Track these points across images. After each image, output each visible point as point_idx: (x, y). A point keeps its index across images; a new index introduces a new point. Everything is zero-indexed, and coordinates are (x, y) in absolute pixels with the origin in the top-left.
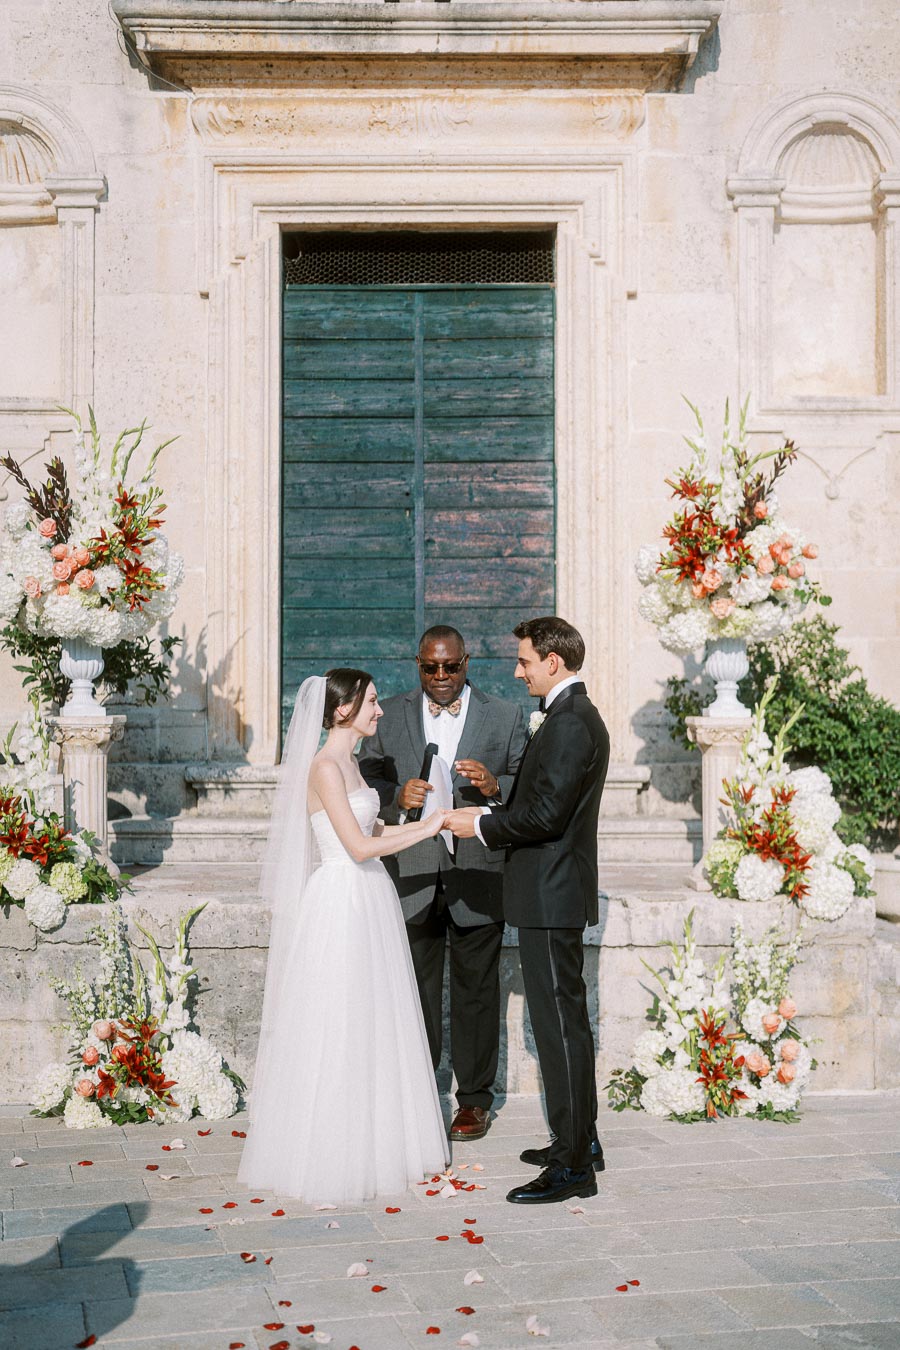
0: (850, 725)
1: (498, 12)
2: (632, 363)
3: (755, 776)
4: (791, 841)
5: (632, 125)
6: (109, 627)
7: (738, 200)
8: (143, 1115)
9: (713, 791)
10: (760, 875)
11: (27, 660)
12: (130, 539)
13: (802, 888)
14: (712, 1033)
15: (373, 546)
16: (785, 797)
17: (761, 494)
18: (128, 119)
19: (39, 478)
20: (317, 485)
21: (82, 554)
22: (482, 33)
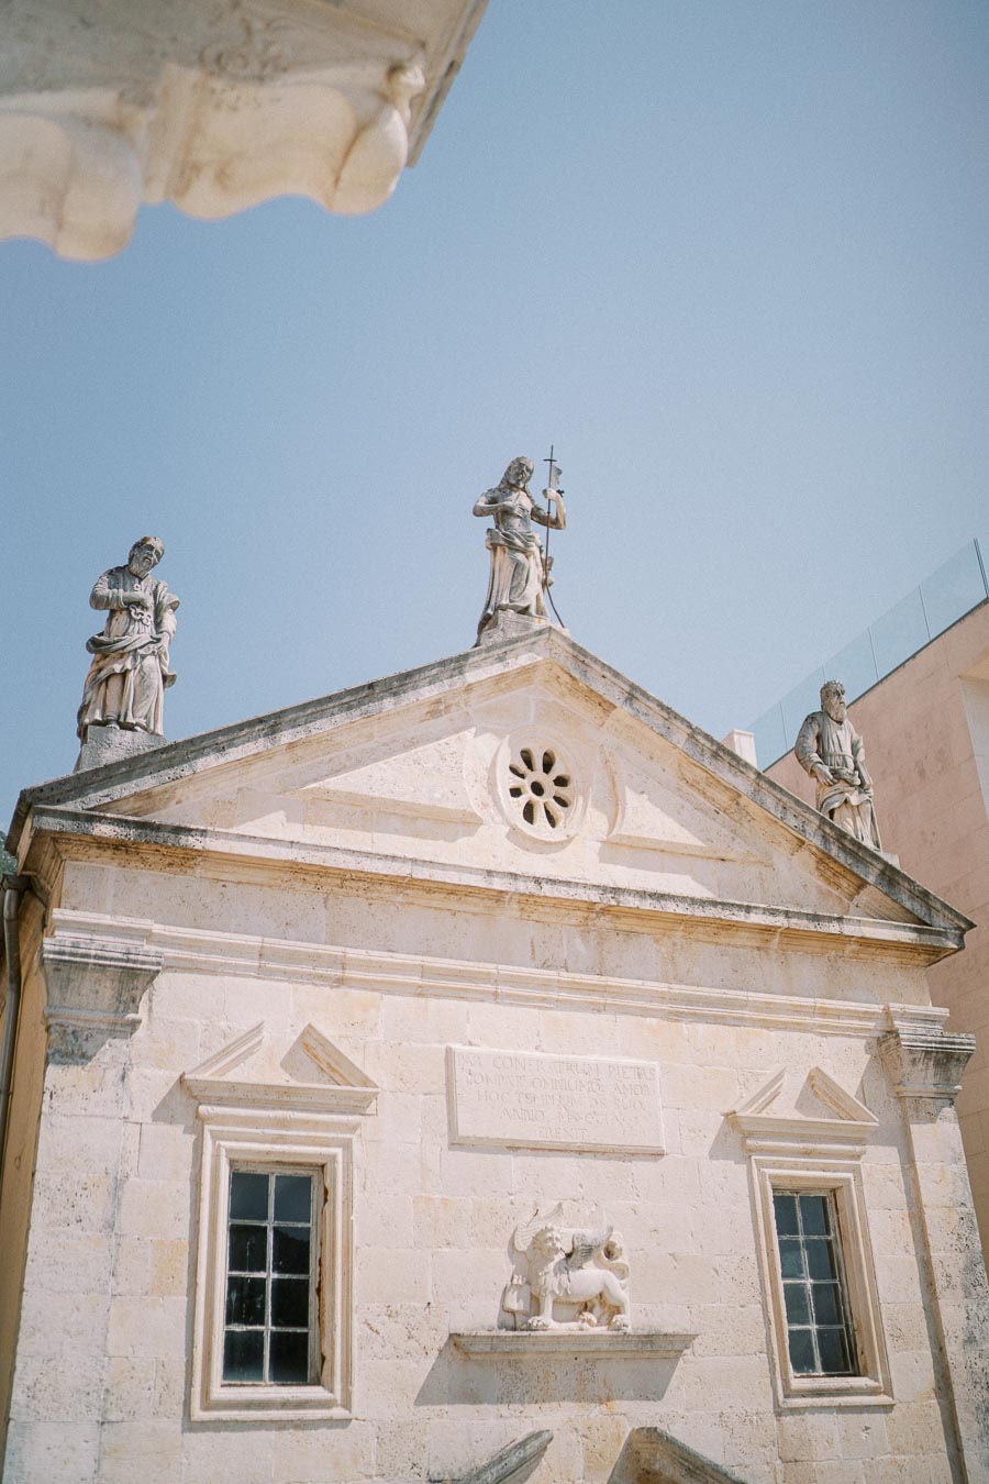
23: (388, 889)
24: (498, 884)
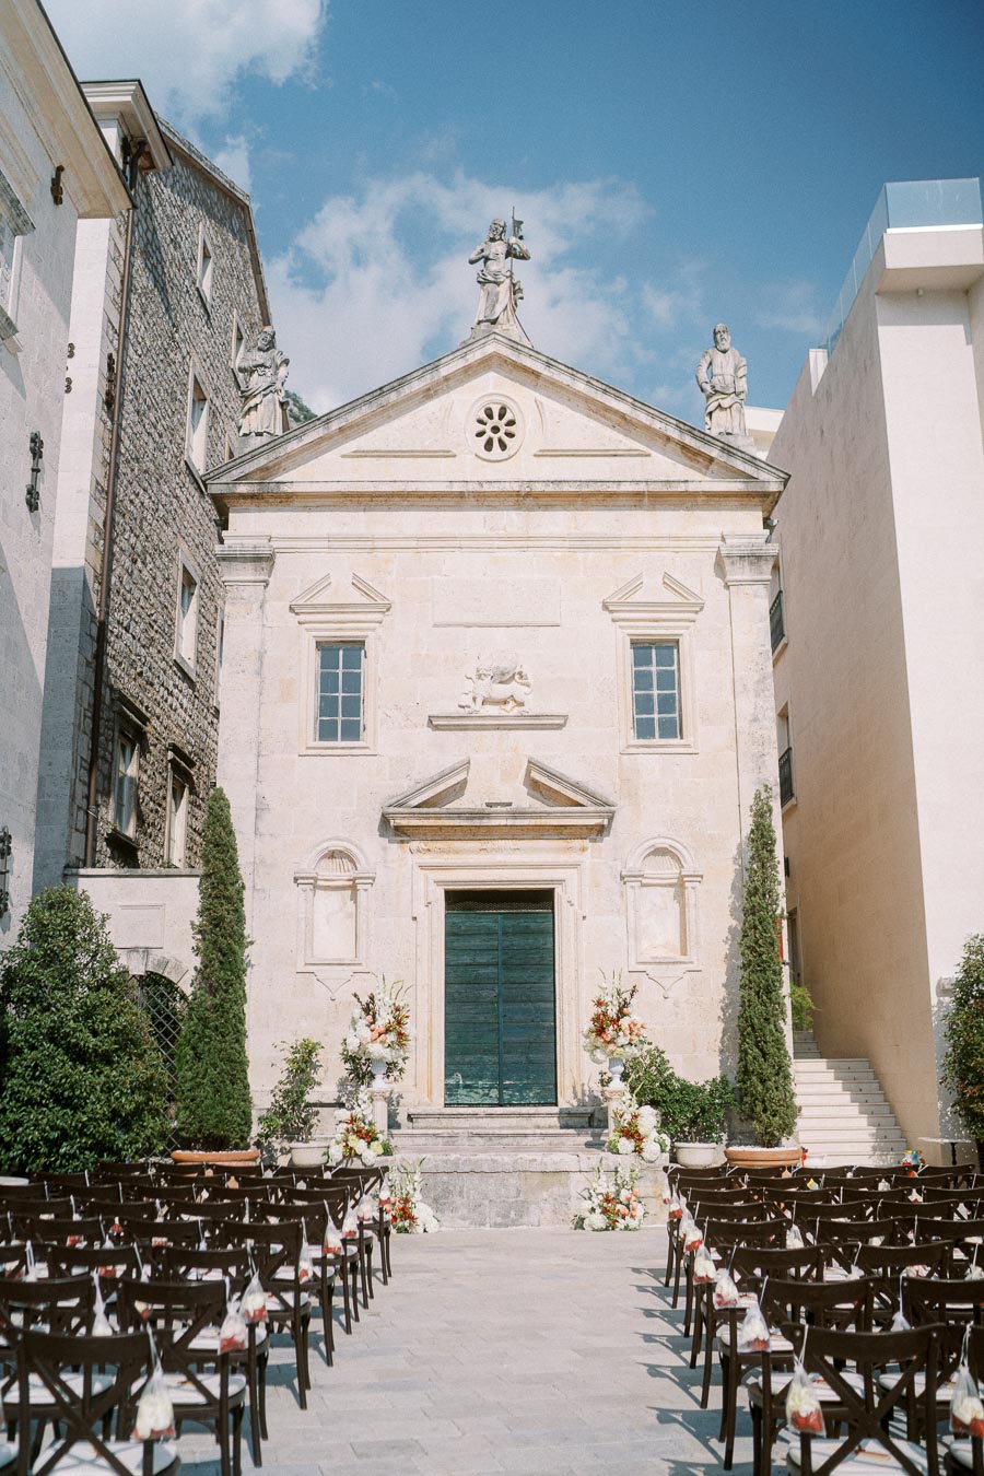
0: (668, 1090)
1: (531, 810)
2: (585, 944)
3: (624, 1107)
4: (637, 1132)
5: (584, 849)
6: (388, 1055)
7: (626, 879)
8: (406, 1231)
9: (611, 1114)
10: (626, 1145)
11: (348, 1065)
12: (399, 1023)
13: (642, 1149)
14: (607, 1200)
15: (482, 1018)
16: (636, 1117)
17: (626, 1004)
18: (385, 849)
19: (365, 999)
20: (460, 993)
21: (382, 1029)
22: (525, 818)
23: (397, 499)
24: (456, 488)
